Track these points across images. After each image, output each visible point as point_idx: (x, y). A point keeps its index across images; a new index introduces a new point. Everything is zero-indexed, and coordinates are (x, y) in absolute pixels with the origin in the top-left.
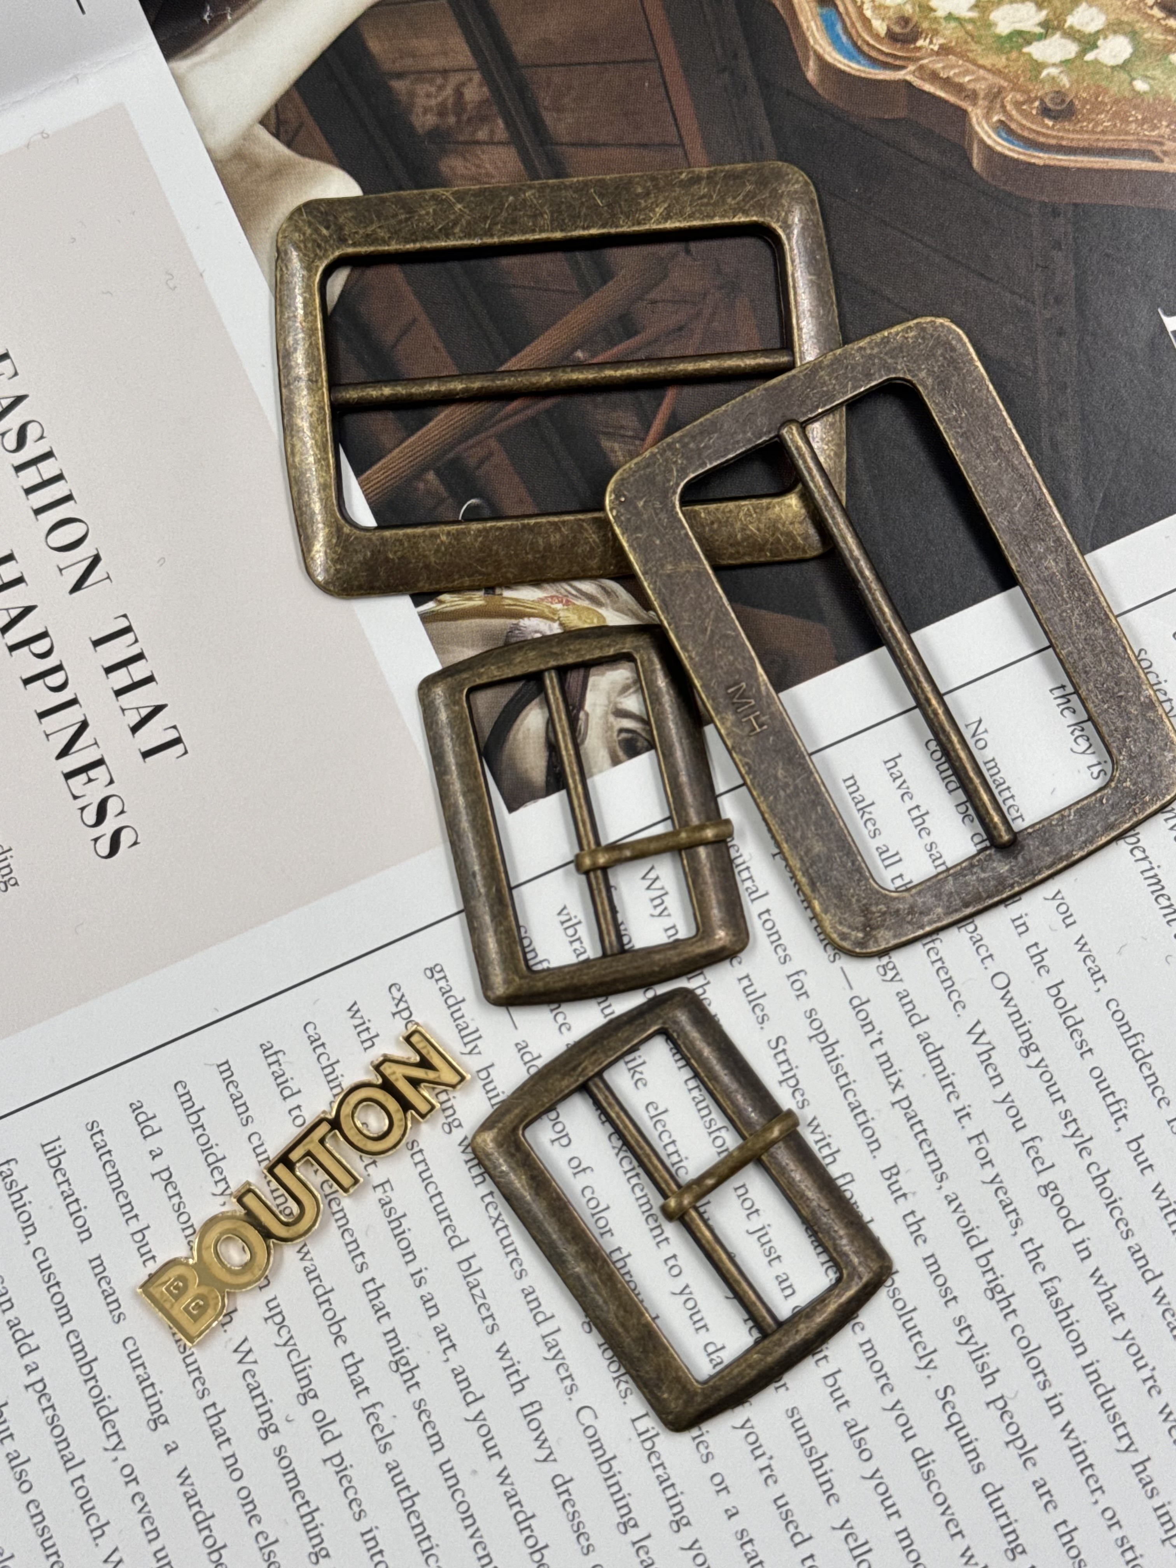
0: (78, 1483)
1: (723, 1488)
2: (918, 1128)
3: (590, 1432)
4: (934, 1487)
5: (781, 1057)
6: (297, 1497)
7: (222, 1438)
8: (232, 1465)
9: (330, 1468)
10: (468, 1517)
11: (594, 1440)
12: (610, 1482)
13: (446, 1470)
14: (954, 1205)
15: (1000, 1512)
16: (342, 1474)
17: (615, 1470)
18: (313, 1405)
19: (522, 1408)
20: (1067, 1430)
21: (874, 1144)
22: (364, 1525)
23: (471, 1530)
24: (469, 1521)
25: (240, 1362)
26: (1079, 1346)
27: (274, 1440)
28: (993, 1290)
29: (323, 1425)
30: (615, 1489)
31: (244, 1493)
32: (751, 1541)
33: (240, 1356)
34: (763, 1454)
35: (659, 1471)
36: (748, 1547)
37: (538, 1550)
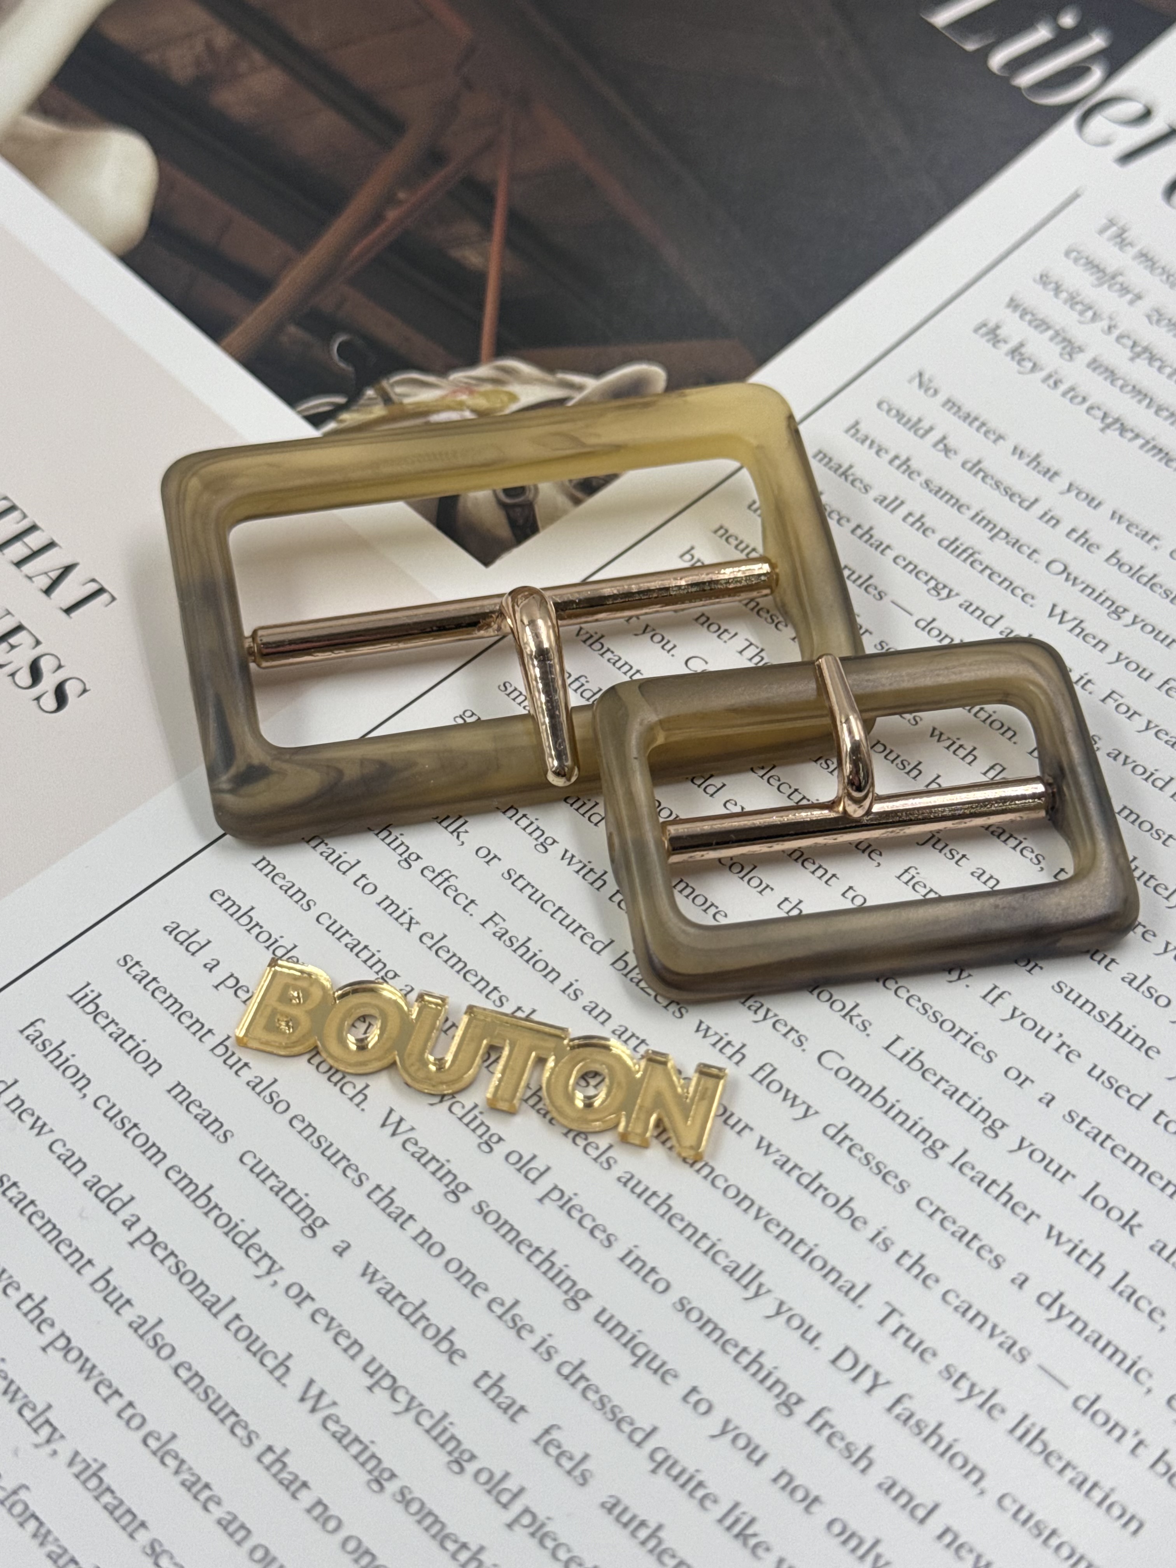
0: (234, 1326)
1: (1022, 1080)
3: (843, 1074)
6: (523, 1248)
7: (402, 1219)
8: (426, 1242)
9: (550, 1206)
10: (742, 1200)
11: (851, 1079)
12: (893, 1113)
16: (567, 1205)
17: (891, 1100)
18: (500, 1150)
19: (753, 1076)
21: (1008, 733)
22: (619, 1250)
23: (753, 1211)
24: (746, 1204)
25: (394, 1134)
27: (469, 1201)
29: (523, 1165)
30: (901, 1118)
31: (453, 1266)
32: (1085, 1119)
33: (391, 1129)
34: (1050, 1034)
35: (943, 1085)
36: (1085, 1127)
37: (842, 1206)
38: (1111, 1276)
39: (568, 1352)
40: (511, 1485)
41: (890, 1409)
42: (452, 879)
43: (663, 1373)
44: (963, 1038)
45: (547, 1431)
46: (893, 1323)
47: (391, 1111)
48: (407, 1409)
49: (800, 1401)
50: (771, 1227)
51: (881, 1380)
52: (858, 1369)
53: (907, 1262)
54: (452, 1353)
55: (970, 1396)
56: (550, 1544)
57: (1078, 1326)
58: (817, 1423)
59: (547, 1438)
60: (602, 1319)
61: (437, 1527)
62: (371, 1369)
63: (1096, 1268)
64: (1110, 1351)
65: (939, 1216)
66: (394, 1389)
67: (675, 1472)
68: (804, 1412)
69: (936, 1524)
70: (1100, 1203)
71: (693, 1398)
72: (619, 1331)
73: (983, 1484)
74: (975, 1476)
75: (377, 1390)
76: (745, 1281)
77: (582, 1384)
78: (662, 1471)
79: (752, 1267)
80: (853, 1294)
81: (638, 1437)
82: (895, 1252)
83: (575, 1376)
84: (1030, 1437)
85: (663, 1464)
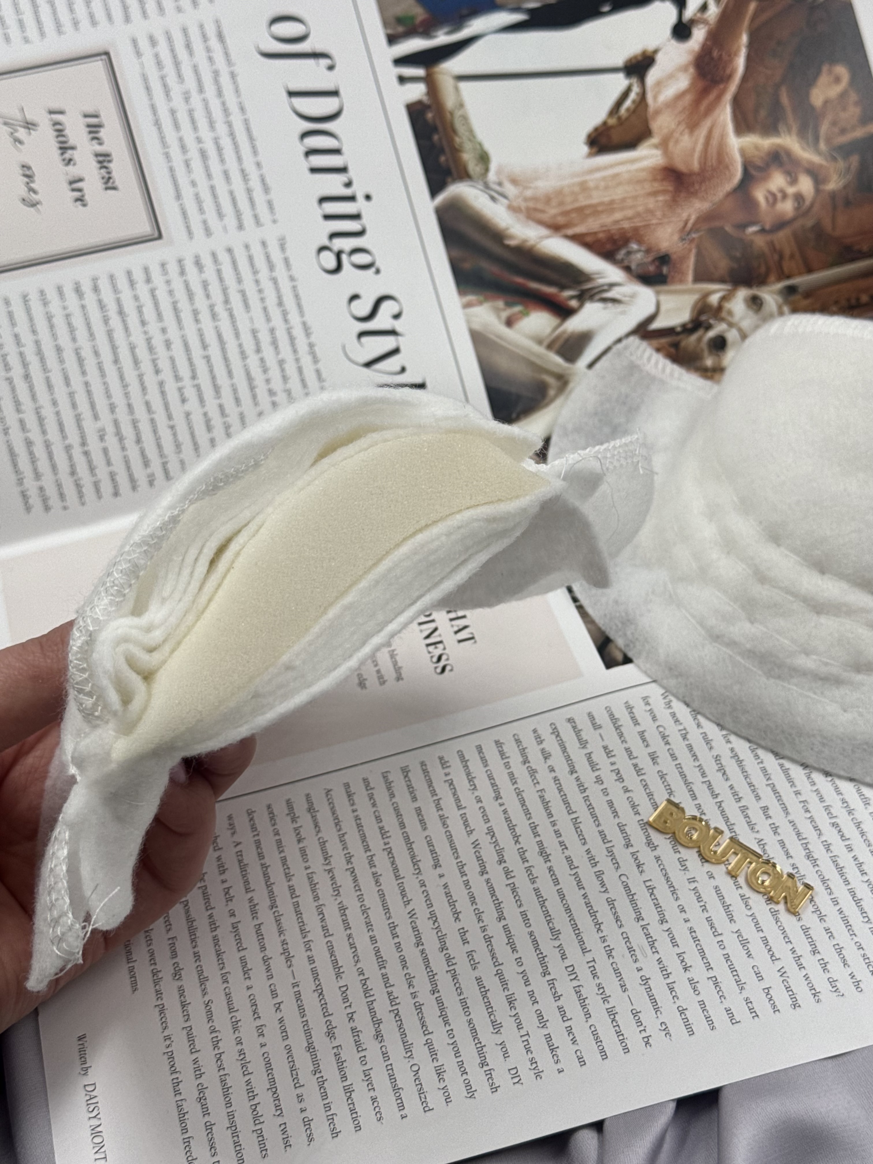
0: (400, 885)
1: (683, 911)
2: (777, 795)
3: (625, 884)
4: (779, 924)
5: (718, 762)
6: (494, 897)
7: (463, 874)
8: (467, 884)
9: (509, 888)
10: (568, 910)
11: (626, 886)
12: (633, 902)
13: (560, 892)
14: (792, 824)
15: (809, 937)
16: (514, 890)
17: (635, 898)
18: (503, 865)
19: (595, 872)
20: (840, 911)
21: (758, 797)
22: (522, 909)
23: (569, 914)
25: (474, 847)
26: (846, 882)
27: (486, 876)
28: (809, 856)
29: (508, 873)
30: (634, 905)
31: (471, 893)
32: (694, 932)
34: (702, 901)
35: (655, 901)
36: (693, 934)
37: (598, 924)
38: (669, 980)
39: (489, 932)
40: (454, 961)
41: (574, 987)
42: (536, 774)
43: (514, 950)
44: (672, 889)
45: (472, 951)
46: (592, 964)
47: (477, 840)
48: (436, 928)
49: (549, 974)
50: (572, 921)
51: (577, 978)
52: (572, 973)
53: (608, 948)
54: (457, 918)
55: (601, 994)
56: (455, 981)
57: (649, 990)
58: (551, 982)
59: (471, 953)
60: (505, 928)
61: (427, 963)
62: (432, 913)
63: (666, 976)
64: (653, 1001)
65: (627, 940)
66: (435, 921)
67: (501, 978)
68: (548, 978)
69: (568, 1024)
70: (681, 958)
71: (519, 960)
72: (508, 933)
73: (589, 1019)
74: (588, 1016)
75: (430, 919)
76: (554, 934)
77: (489, 943)
78: (498, 976)
79: (559, 930)
80: (584, 951)
81: (496, 964)
82: (606, 944)
83: (488, 940)
84: (612, 1013)
85: (499, 974)
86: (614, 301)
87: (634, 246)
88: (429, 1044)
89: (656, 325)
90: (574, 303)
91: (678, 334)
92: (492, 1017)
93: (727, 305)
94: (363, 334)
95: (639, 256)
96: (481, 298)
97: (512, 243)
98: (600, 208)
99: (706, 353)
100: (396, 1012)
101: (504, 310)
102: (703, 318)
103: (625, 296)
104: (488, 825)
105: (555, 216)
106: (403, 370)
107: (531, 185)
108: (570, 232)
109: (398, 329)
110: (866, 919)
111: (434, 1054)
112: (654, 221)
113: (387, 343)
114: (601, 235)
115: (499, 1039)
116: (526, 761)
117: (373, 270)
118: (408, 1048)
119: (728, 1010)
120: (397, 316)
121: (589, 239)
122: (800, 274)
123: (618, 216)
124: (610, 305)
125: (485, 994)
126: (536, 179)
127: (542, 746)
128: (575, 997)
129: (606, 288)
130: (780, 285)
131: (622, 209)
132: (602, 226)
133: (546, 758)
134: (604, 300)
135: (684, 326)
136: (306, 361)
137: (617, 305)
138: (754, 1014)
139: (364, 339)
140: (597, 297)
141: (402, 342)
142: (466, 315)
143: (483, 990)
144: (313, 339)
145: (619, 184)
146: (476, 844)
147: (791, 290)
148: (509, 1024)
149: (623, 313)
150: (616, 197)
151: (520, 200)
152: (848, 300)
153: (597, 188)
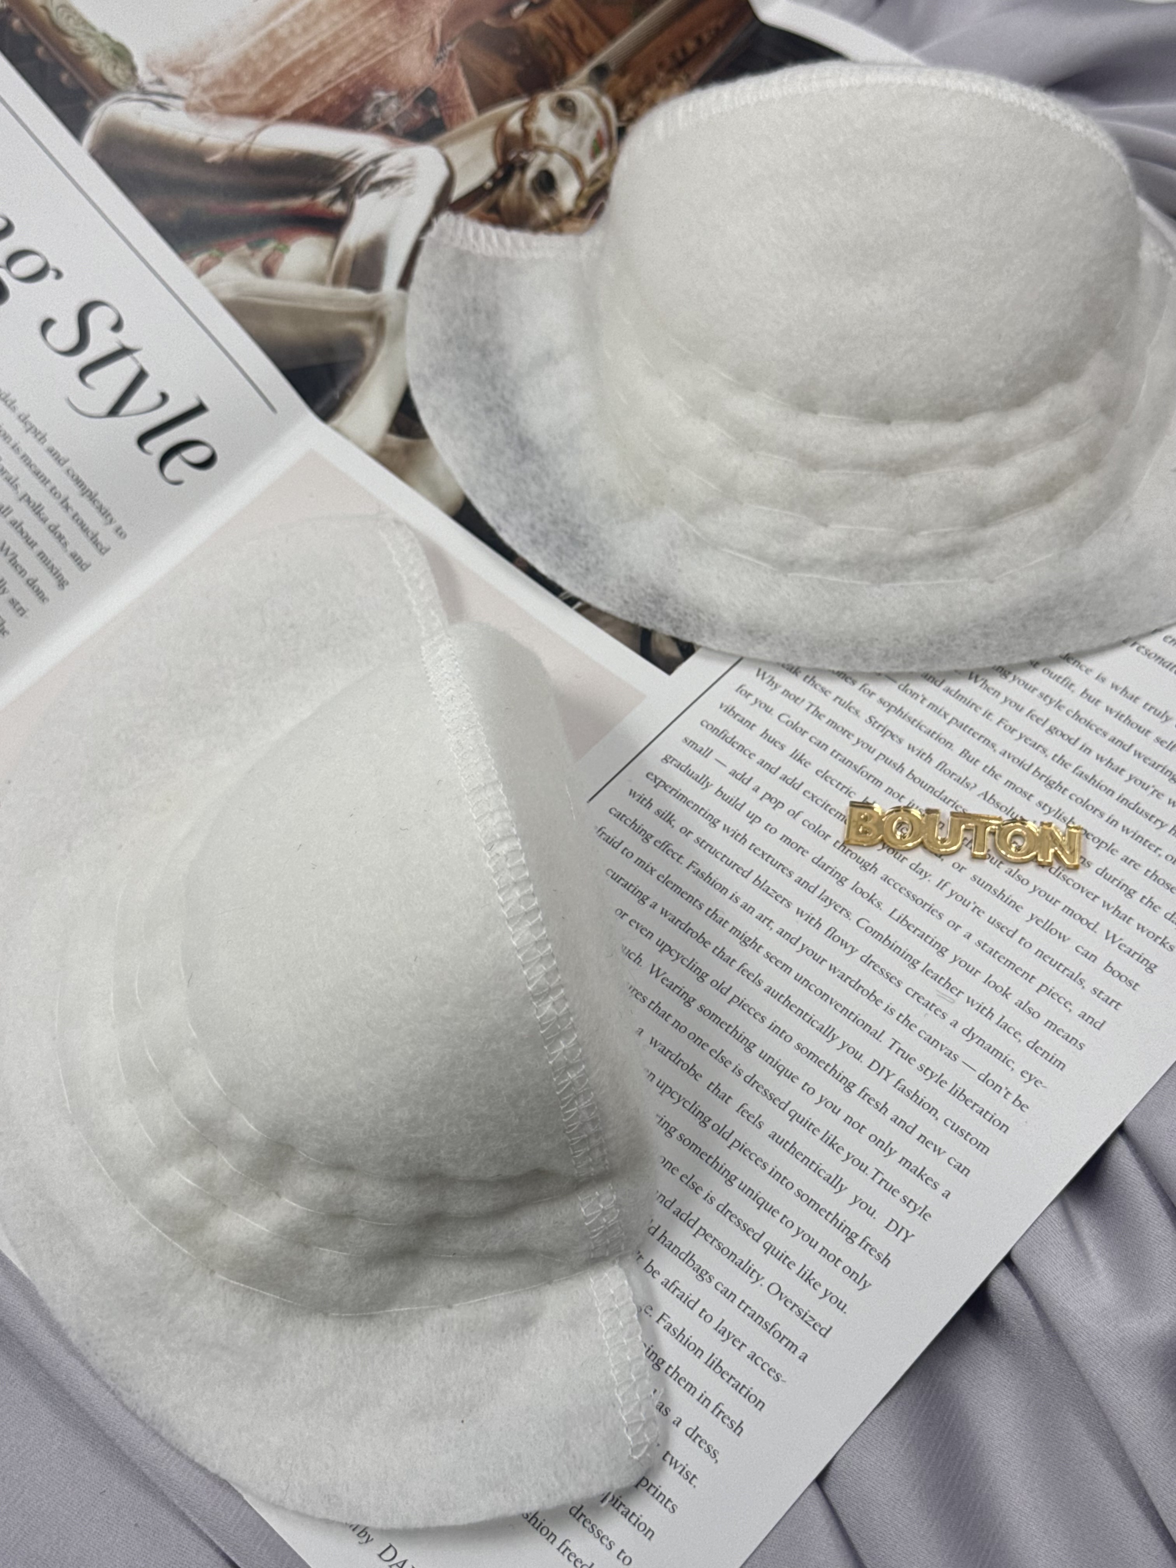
1: (956, 927)
2: (967, 729)
3: (869, 930)
4: (1070, 882)
5: (876, 725)
6: (723, 1025)
7: (665, 1016)
8: (678, 1026)
9: (734, 1005)
10: (824, 996)
11: (873, 932)
12: (894, 947)
13: (799, 979)
14: (1007, 755)
15: (1112, 880)
16: (742, 1004)
17: (893, 941)
18: (708, 980)
19: (826, 934)
20: (1126, 830)
21: (949, 744)
22: (768, 1023)
23: (829, 1000)
24: (825, 997)
25: (657, 976)
26: (1110, 792)
27: (695, 1005)
28: (1050, 784)
29: (720, 987)
30: (898, 950)
31: (692, 1036)
32: (986, 944)
33: (655, 974)
34: (970, 903)
35: (918, 932)
36: (986, 948)
37: (871, 995)
38: (996, 1019)
39: (748, 1072)
40: (729, 1130)
41: (895, 1086)
42: (670, 847)
43: (792, 1078)
44: (927, 907)
45: (742, 1106)
46: (896, 1047)
47: (654, 965)
48: (679, 1101)
49: (854, 1085)
50: (838, 1007)
51: (891, 1073)
52: (880, 1069)
53: (901, 1019)
54: (695, 1075)
55: (931, 1077)
56: (747, 1153)
57: (981, 1042)
58: (863, 1094)
59: (742, 1110)
60: (763, 1056)
61: (697, 1150)
62: (660, 1085)
63: (990, 1015)
64: (995, 1052)
65: (916, 996)
66: (671, 1093)
67: (800, 1120)
68: (856, 1090)
69: (916, 1133)
70: (992, 984)
71: (806, 1088)
72: (770, 1060)
73: (937, 1115)
74: (934, 1112)
75: (664, 1094)
76: (827, 1033)
77: (756, 1085)
78: (794, 1120)
79: (830, 1026)
80: (877, 1036)
81: (783, 1106)
82: (896, 1015)
83: (752, 1081)
84: (958, 1093)
85: (795, 1116)
86: (390, 181)
87: (381, 95)
88: (769, 1249)
89: (459, 191)
90: (339, 207)
91: (491, 191)
92: (822, 1173)
93: (533, 126)
94: (83, 373)
95: (393, 105)
96: (215, 252)
97: (217, 157)
98: (311, 61)
99: (536, 202)
100: (702, 1232)
101: (253, 255)
102: (512, 156)
103: (401, 169)
104: (655, 939)
105: (256, 96)
106: (164, 397)
107: (204, 65)
108: (287, 111)
109: (129, 344)
110: (1159, 824)
111: (783, 1258)
112: (391, 50)
113: (125, 368)
114: (329, 99)
115: (847, 1196)
116: (647, 837)
117: (51, 274)
118: (746, 1267)
119: (1083, 1016)
120: (117, 326)
121: (316, 110)
122: (603, 45)
123: (339, 61)
124: (387, 189)
125: (793, 1150)
126: (206, 54)
127: (654, 809)
128: (902, 1096)
129: (371, 167)
130: (585, 71)
131: (340, 50)
132: (325, 85)
133: (669, 821)
134: (377, 186)
135: (493, 177)
136: (28, 444)
137: (397, 186)
138: (1114, 1004)
139: (89, 379)
140: (366, 187)
141: (143, 359)
142: (207, 285)
143: (788, 1147)
144: (21, 408)
145: (320, 15)
146: (656, 971)
147: (601, 72)
148: (848, 1172)
149: (409, 193)
150: (324, 37)
151: (197, 92)
152: (673, 55)
153: (292, 33)
